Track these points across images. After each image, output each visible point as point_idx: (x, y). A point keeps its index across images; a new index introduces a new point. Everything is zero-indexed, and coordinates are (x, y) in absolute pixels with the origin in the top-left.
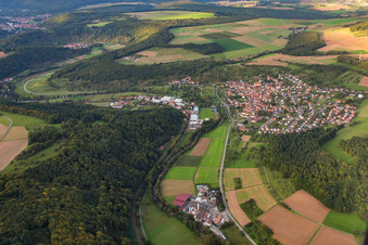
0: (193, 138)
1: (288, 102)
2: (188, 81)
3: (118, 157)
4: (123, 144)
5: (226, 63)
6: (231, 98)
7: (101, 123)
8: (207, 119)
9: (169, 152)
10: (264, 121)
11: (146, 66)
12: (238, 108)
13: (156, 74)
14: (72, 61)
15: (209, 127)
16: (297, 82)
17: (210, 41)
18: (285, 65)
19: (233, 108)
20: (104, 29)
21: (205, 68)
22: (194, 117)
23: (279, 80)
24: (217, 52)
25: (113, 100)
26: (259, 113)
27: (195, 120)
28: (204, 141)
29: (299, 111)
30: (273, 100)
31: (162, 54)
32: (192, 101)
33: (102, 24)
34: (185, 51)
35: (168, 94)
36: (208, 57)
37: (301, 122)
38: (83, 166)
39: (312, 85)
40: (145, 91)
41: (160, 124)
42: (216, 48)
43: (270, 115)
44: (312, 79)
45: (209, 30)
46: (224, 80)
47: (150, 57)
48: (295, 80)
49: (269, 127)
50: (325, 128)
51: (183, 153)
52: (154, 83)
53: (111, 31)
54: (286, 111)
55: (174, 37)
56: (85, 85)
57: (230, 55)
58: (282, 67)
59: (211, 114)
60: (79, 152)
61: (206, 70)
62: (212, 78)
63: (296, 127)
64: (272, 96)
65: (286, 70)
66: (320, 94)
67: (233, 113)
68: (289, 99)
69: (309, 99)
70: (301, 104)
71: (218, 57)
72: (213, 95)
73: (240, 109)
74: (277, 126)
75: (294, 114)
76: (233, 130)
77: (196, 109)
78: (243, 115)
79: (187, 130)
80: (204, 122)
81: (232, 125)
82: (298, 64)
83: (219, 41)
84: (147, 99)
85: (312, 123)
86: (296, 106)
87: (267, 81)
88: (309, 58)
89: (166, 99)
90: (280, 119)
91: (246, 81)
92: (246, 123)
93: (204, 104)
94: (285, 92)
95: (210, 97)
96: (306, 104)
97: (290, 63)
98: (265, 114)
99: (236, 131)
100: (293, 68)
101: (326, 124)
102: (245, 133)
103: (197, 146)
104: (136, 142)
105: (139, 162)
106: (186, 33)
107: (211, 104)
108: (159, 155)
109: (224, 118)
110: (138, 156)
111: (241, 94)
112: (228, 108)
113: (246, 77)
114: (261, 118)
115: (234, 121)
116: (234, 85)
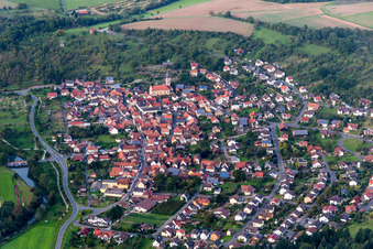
1: (248, 147)
6: (77, 134)
10: (172, 207)
12: (96, 166)
16: (282, 84)
18: (245, 30)
19: (78, 167)
23: (227, 77)
26: (160, 184)
29: (281, 174)
30: (206, 141)
37: (284, 210)
39: (324, 91)
43: (193, 187)
44: (324, 73)
46: (58, 78)
48: (274, 75)
49: (187, 228)
50: (354, 230)
54: (241, 177)
58: (236, 37)
63: (268, 227)
64: (203, 126)
65: (247, 45)
66: (345, 121)
67: (79, 181)
68: (253, 136)
69: (312, 138)
70: (288, 152)
72: (20, 124)
73: (102, 169)
74: (210, 223)
75: (264, 186)
78: (109, 188)
81: (72, 223)
82: (283, 28)
85: (316, 212)
86: (274, 160)
87: (187, 81)
88: (316, 8)
90: (222, 200)
91: (125, 81)
92: (115, 214)
94: (242, 113)
96: (302, 153)
97: (260, 25)
98: (178, 184)
99: (82, 240)
100: (270, 37)
101: (358, 217)
107: (12, 155)
111: (109, 122)
112: (65, 166)
113: (124, 68)
114: (163, 198)
115: (79, 208)
116: (87, 94)
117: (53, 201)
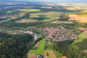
0: (36, 42)
1: (60, 33)
2: (34, 27)
3: (15, 47)
4: (17, 44)
5: (44, 23)
6: (45, 32)
7: (11, 38)
8: (39, 37)
9: (29, 46)
10: (54, 38)
11: (22, 23)
12: (47, 34)
13: (25, 25)
14: (2, 22)
15: (39, 39)
16: (63, 28)
17: (39, 17)
18: (59, 23)
21: (38, 24)
22: (36, 37)
23: (58, 27)
24: (41, 20)
25: (14, 32)
26: (53, 36)
27: (36, 38)
28: (38, 43)
29: (63, 35)
30: (56, 33)
31: (26, 20)
32: (35, 32)
33: (10, 12)
34: (33, 19)
35: (28, 31)
36: (39, 21)
37: (64, 38)
38: (6, 49)
39: (66, 29)
40: (22, 30)
41: (26, 38)
42: (41, 19)
43: (56, 36)
44: (66, 27)
45: (39, 14)
46: (43, 27)
47: (23, 21)
48: (62, 27)
49: (56, 40)
50: (70, 40)
51: (33, 46)
52: (25, 28)
53: (13, 14)
54: (60, 36)
55: (30, 16)
56: (6, 28)
57: (45, 21)
58: (59, 24)
60: (5, 46)
61: (39, 25)
62: (40, 27)
63: (62, 40)
64: (56, 31)
66: (68, 31)
67: (46, 36)
68: (60, 32)
69: (66, 32)
70: (64, 34)
71: (42, 21)
72: (40, 31)
74: (57, 39)
75: (62, 36)
76: (46, 40)
77: (36, 35)
78: (48, 36)
79: (34, 40)
80: (38, 38)
82: (63, 23)
83: (42, 17)
84: (23, 32)
85: (67, 38)
86: (62, 34)
87: (54, 28)
88: (65, 22)
89: (28, 32)
90: (58, 37)
91: (49, 28)
92: (49, 38)
93: (38, 33)
94: (59, 30)
95: (40, 32)
96: (65, 34)
97: (61, 23)
98: (54, 36)
99: (47, 40)
100: (61, 24)
101: (70, 39)
102: (49, 41)
103: (37, 44)
104: (20, 43)
105: (21, 49)
106: (33, 15)
107: (40, 33)
108: (26, 47)
109: (43, 37)
110: (21, 47)
111: (48, 31)
112: (45, 34)
113: (49, 26)
114: (53, 37)
115: (46, 38)
116: (46, 29)
117: (44, 37)
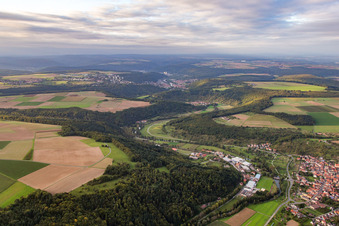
0: (236, 206)
2: (267, 147)
3: (157, 205)
5: (311, 137)
6: (301, 173)
8: (263, 190)
9: (207, 213)
10: (326, 210)
11: (233, 127)
12: (303, 187)
13: (240, 135)
14: (187, 115)
15: (261, 198)
17: (305, 113)
19: (296, 185)
20: (223, 93)
21: (286, 138)
22: (251, 184)
24: (307, 124)
25: (196, 151)
26: (324, 200)
27: (250, 188)
28: (247, 211)
31: (252, 119)
32: (259, 167)
34: (275, 119)
35: (241, 155)
36: (296, 127)
40: (224, 148)
42: (309, 121)
45: (310, 102)
46: (303, 154)
47: (242, 120)
51: (220, 218)
52: (235, 143)
55: (272, 105)
57: (318, 129)
59: (270, 186)
60: (127, 191)
61: (287, 140)
62: (291, 149)
67: (294, 190)
71: (305, 130)
72: (283, 166)
73: (304, 188)
76: (283, 211)
77: (258, 176)
78: (303, 196)
79: (237, 196)
80: (257, 192)
81: (285, 204)
83: (314, 114)
84: (221, 156)
89: (237, 159)
91: (326, 159)
92: (302, 206)
93: (268, 172)
95: (278, 168)
99: (286, 213)
102: (295, 218)
103: (237, 215)
104: (181, 195)
105: (172, 215)
106: (286, 103)
107: (276, 175)
108: (196, 212)
109: (280, 194)
110: (175, 208)
111: (314, 172)
112: (292, 183)
114: (323, 206)
115: (290, 199)
117: (282, 194)
